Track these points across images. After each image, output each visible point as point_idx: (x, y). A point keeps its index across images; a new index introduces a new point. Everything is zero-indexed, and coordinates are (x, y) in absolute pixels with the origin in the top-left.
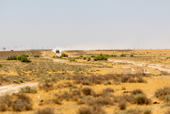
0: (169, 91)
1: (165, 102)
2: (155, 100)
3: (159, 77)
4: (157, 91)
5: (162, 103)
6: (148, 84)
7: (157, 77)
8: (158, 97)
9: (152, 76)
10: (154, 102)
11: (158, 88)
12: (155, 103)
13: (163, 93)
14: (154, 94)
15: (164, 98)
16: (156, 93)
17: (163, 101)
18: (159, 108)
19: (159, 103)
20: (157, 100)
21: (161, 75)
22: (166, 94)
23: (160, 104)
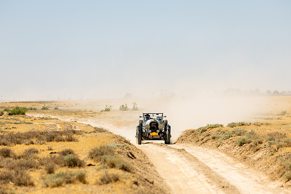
0: (106, 151)
1: (101, 164)
2: (89, 162)
3: (93, 134)
4: (92, 151)
5: (98, 165)
6: (79, 142)
7: (90, 135)
8: (92, 158)
9: (84, 134)
10: (88, 164)
11: (93, 148)
12: (90, 165)
13: (99, 153)
14: (88, 154)
15: (101, 159)
16: (91, 154)
17: (99, 163)
18: (95, 171)
19: (95, 165)
20: (92, 162)
21: (95, 132)
22: (102, 154)
23: (95, 167)
